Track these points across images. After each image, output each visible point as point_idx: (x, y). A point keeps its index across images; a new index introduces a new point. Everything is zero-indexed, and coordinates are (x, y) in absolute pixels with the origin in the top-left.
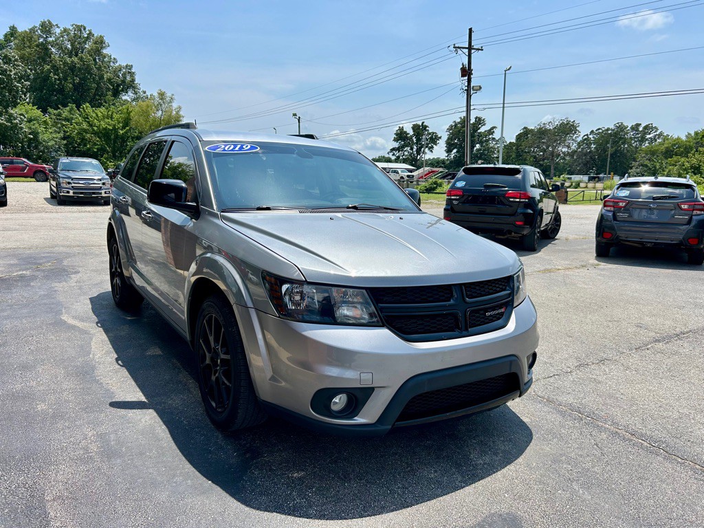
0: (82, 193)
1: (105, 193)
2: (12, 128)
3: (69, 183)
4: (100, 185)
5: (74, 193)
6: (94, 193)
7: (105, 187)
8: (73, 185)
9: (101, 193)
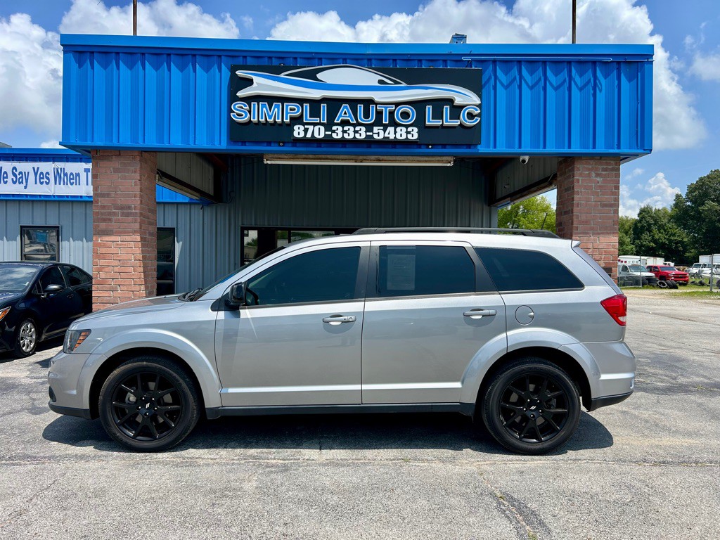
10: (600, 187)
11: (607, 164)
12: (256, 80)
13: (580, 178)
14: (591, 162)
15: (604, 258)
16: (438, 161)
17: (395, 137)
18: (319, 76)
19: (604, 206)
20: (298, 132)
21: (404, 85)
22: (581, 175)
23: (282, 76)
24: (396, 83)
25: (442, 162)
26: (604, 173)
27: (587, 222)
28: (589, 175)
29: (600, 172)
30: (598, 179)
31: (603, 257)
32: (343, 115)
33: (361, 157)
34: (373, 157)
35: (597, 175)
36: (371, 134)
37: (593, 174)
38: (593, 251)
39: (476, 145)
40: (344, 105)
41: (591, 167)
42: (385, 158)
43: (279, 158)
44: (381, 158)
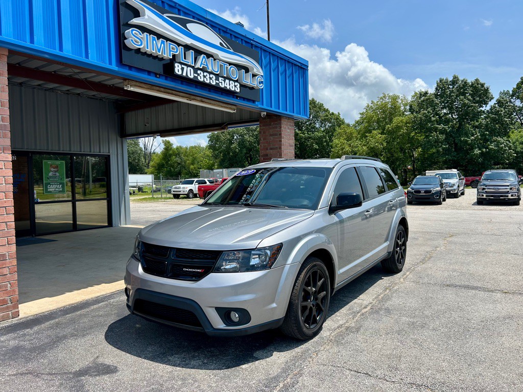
0: (492, 196)
1: (512, 196)
2: (498, 151)
3: (484, 189)
4: (508, 190)
5: (486, 196)
6: (502, 196)
7: (513, 191)
8: (486, 190)
9: (508, 196)
10: (289, 135)
11: (291, 122)
12: (148, 12)
14: (286, 120)
17: (230, 88)
18: (188, 25)
21: (232, 51)
22: (283, 127)
23: (165, 16)
24: (229, 48)
25: (231, 109)
26: (290, 127)
30: (288, 131)
32: (203, 63)
33: (192, 97)
36: (218, 82)
37: (287, 128)
39: (256, 102)
40: (203, 55)
41: (286, 123)
44: (204, 100)
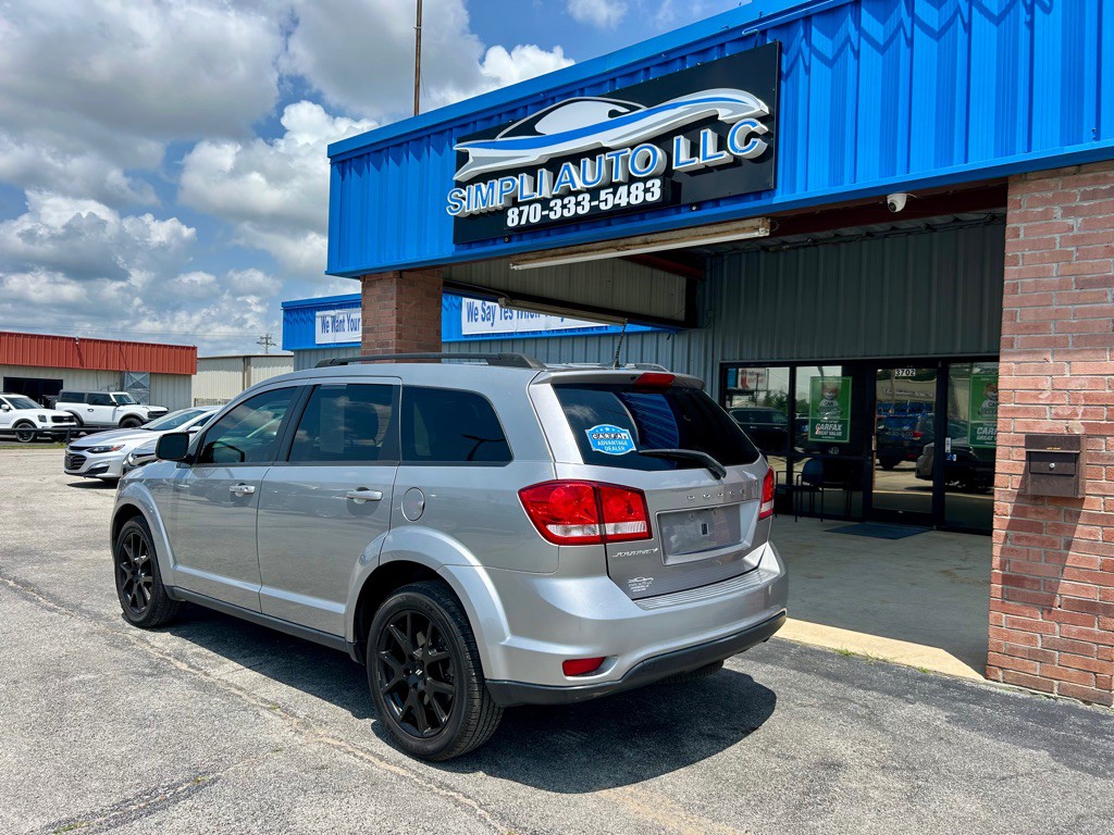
10: (1076, 239)
11: (1096, 181)
12: (474, 153)
13: (1022, 226)
14: (1052, 182)
15: (1084, 415)
16: (738, 231)
17: (628, 203)
18: (538, 127)
19: (1084, 284)
20: (512, 219)
21: (644, 109)
22: (1024, 218)
23: (498, 139)
24: (633, 109)
25: (743, 230)
26: (1086, 204)
27: (1036, 327)
28: (1046, 215)
29: (1077, 203)
30: (1070, 221)
31: (1080, 410)
32: (563, 180)
33: (622, 242)
34: (638, 240)
35: (1068, 212)
36: (596, 203)
37: (1058, 211)
38: (1054, 397)
39: (771, 191)
40: (565, 164)
41: (1050, 195)
42: (655, 237)
43: (526, 260)
44: (650, 238)
